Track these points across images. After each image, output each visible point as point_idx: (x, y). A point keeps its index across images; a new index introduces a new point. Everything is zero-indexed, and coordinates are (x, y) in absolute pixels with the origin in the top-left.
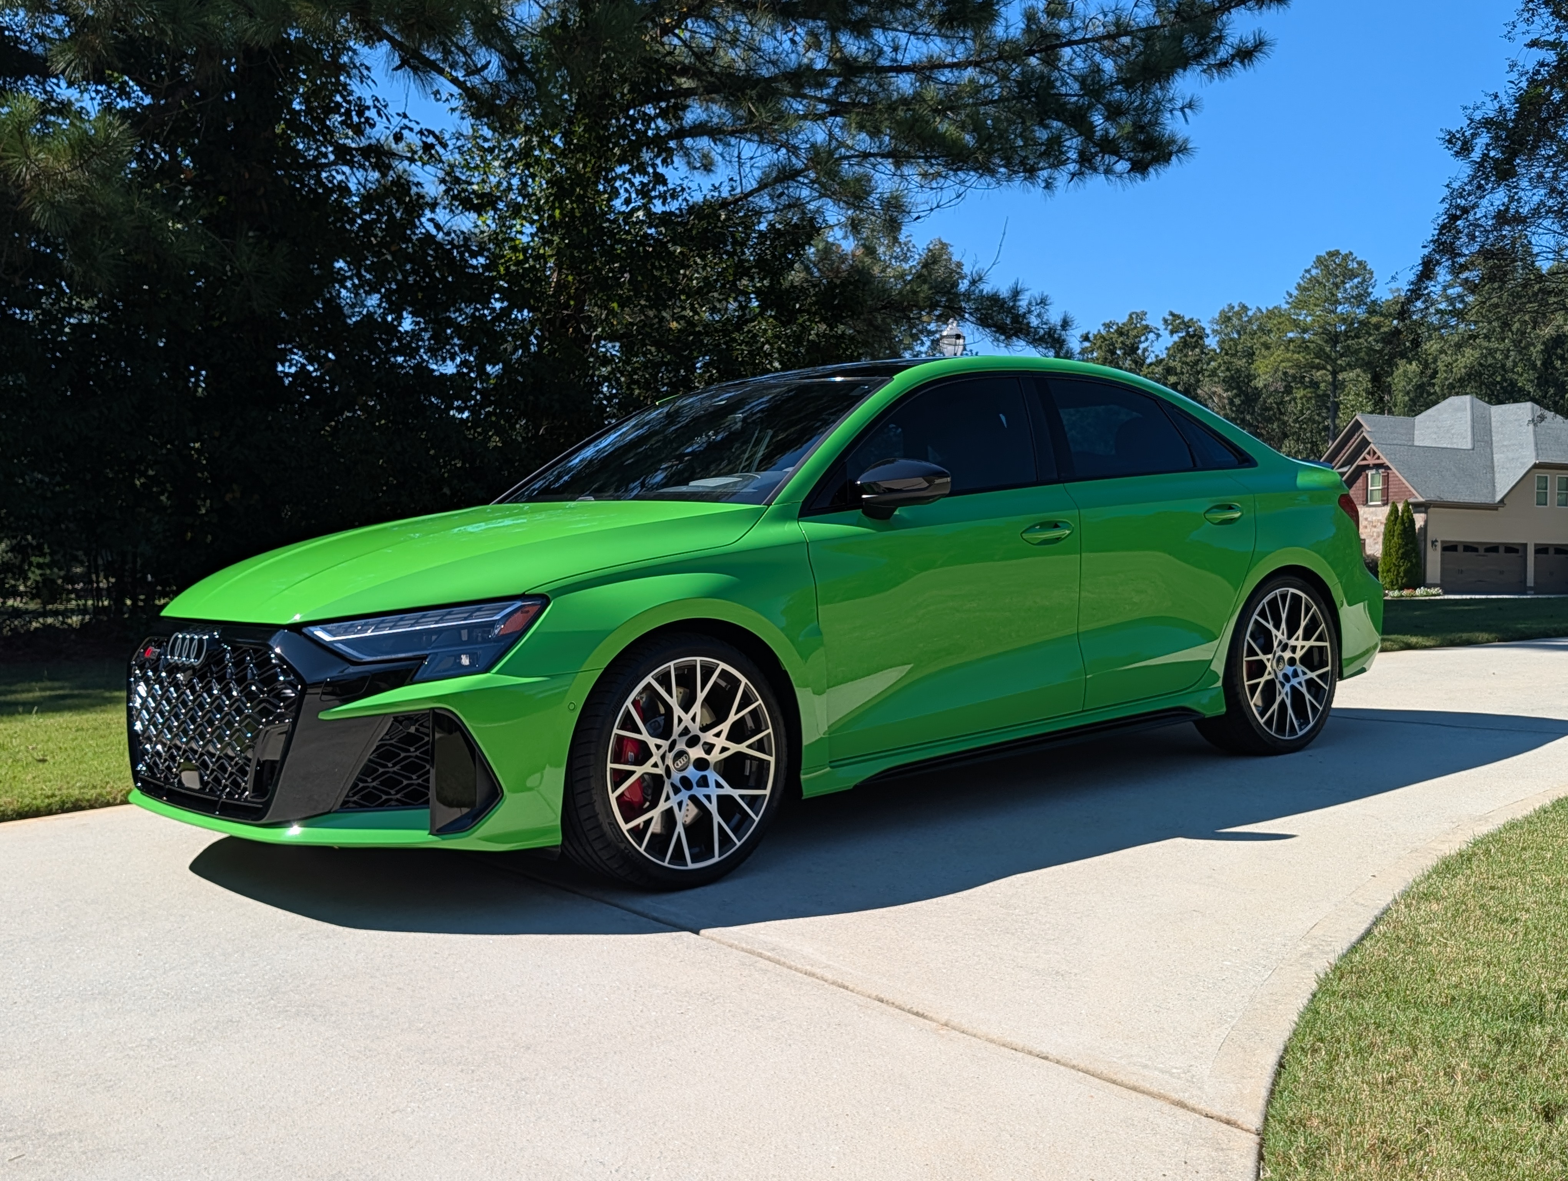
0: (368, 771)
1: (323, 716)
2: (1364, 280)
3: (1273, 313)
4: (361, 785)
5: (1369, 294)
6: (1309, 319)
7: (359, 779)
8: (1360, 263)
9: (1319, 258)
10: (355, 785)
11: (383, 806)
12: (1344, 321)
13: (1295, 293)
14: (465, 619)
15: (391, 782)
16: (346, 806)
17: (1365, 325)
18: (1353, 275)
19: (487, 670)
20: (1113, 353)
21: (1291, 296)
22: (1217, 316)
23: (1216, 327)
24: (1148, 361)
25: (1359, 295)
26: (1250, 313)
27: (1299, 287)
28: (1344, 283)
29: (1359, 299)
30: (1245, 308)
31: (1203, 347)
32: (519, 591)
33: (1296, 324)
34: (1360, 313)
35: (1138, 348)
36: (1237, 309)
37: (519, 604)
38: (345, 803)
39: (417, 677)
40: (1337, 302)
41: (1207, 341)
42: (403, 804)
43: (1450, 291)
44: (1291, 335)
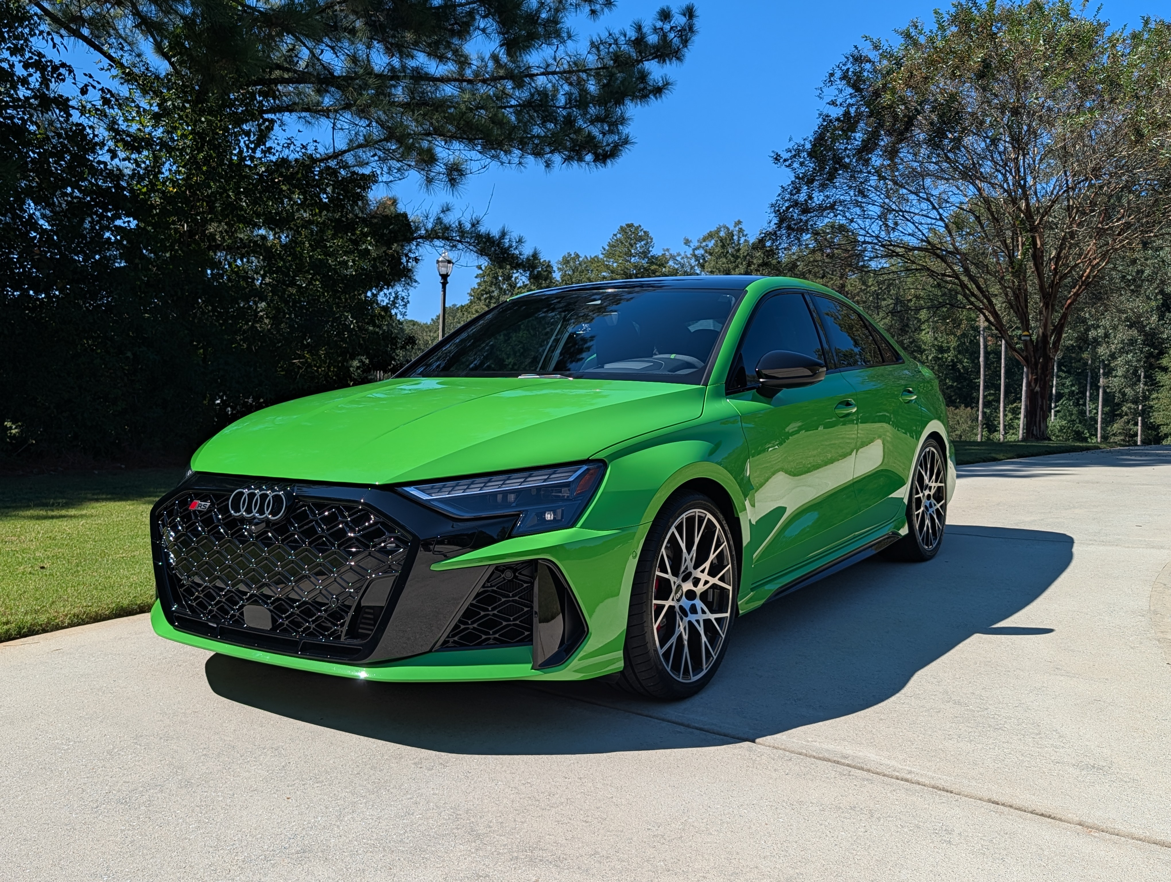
0: (469, 614)
1: (435, 567)
2: (647, 243)
3: (595, 260)
4: (462, 627)
5: (649, 252)
6: (615, 265)
7: (460, 621)
8: (645, 232)
9: (621, 227)
10: (456, 627)
11: (481, 645)
12: (635, 267)
13: (607, 248)
14: (545, 480)
15: (491, 624)
16: (445, 646)
17: (647, 270)
18: (641, 239)
19: (572, 526)
20: (496, 278)
21: (604, 249)
22: (561, 259)
23: (560, 266)
24: (518, 285)
25: (644, 252)
26: (581, 259)
27: (609, 245)
28: (635, 244)
29: (645, 254)
30: (578, 256)
31: (551, 279)
32: (585, 457)
33: (608, 267)
34: (644, 262)
35: (512, 277)
36: (573, 256)
37: (585, 467)
38: (445, 642)
39: (514, 532)
40: (631, 255)
41: (554, 275)
42: (501, 643)
43: (697, 252)
44: (604, 274)
